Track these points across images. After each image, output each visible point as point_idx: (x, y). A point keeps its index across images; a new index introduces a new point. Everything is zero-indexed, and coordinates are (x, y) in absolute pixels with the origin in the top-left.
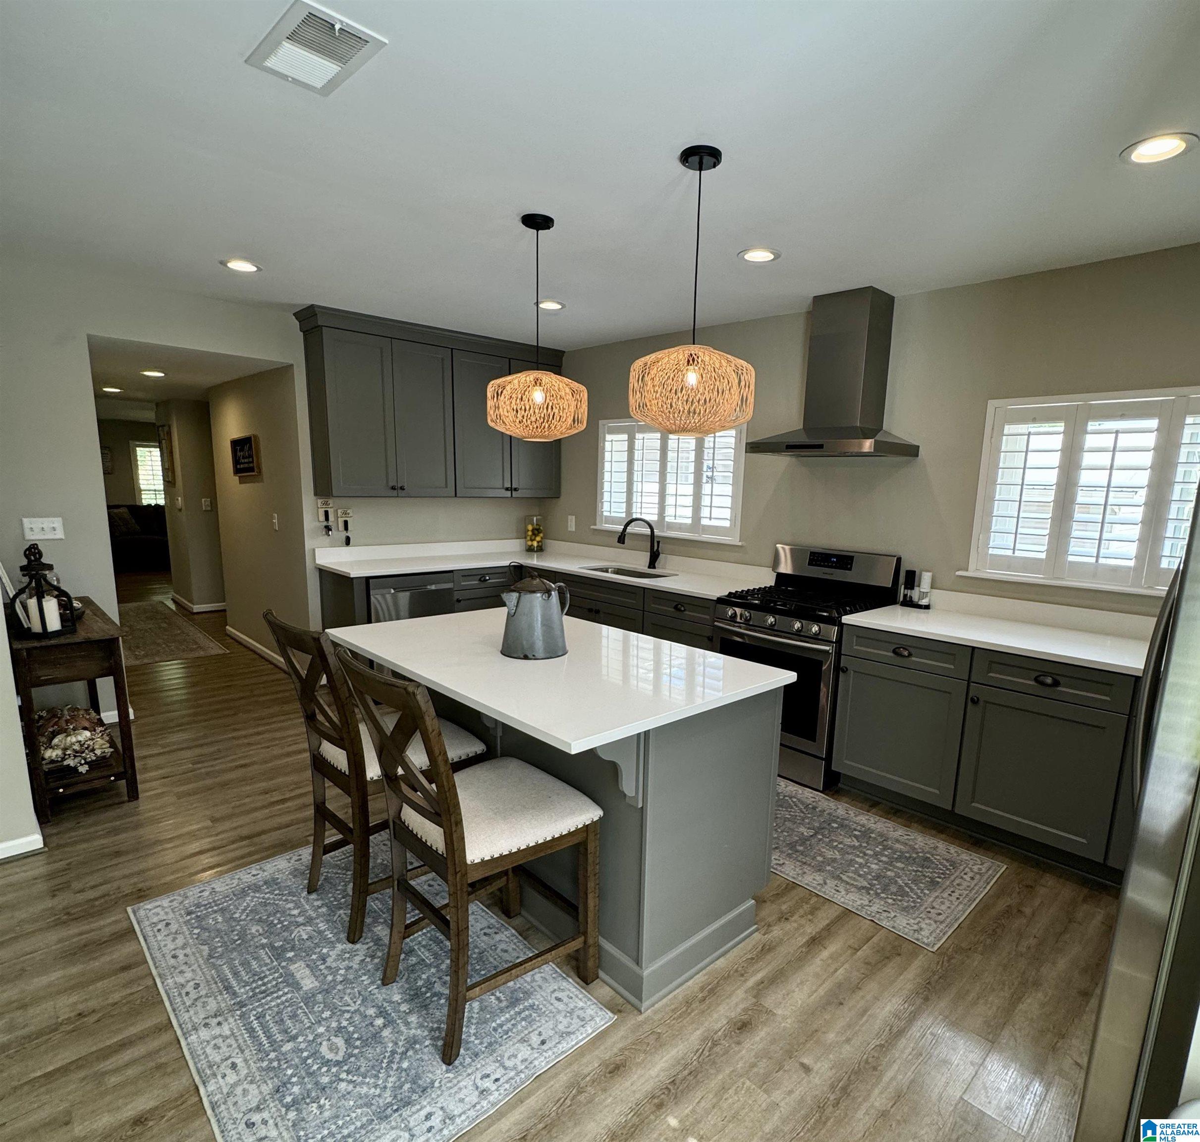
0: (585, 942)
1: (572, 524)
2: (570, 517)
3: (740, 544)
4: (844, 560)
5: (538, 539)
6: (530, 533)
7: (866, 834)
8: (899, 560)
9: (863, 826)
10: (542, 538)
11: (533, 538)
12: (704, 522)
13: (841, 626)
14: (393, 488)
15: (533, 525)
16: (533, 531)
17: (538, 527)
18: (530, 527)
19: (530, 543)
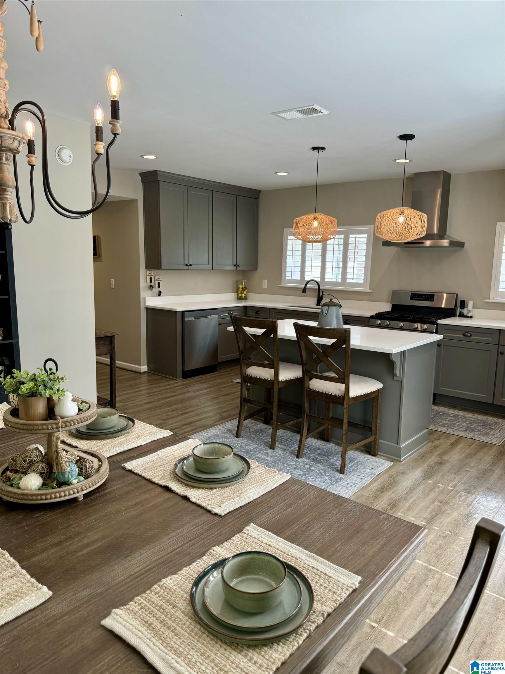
0: (375, 438)
1: (265, 284)
2: (263, 280)
3: (370, 291)
4: (430, 297)
5: (245, 292)
6: (241, 289)
7: (456, 416)
8: (457, 295)
9: (454, 414)
10: (247, 292)
11: (243, 292)
12: (348, 281)
13: (437, 324)
14: (187, 265)
15: (242, 285)
16: (242, 288)
17: (245, 286)
18: (241, 286)
19: (240, 295)
